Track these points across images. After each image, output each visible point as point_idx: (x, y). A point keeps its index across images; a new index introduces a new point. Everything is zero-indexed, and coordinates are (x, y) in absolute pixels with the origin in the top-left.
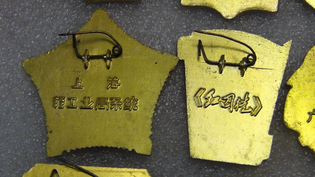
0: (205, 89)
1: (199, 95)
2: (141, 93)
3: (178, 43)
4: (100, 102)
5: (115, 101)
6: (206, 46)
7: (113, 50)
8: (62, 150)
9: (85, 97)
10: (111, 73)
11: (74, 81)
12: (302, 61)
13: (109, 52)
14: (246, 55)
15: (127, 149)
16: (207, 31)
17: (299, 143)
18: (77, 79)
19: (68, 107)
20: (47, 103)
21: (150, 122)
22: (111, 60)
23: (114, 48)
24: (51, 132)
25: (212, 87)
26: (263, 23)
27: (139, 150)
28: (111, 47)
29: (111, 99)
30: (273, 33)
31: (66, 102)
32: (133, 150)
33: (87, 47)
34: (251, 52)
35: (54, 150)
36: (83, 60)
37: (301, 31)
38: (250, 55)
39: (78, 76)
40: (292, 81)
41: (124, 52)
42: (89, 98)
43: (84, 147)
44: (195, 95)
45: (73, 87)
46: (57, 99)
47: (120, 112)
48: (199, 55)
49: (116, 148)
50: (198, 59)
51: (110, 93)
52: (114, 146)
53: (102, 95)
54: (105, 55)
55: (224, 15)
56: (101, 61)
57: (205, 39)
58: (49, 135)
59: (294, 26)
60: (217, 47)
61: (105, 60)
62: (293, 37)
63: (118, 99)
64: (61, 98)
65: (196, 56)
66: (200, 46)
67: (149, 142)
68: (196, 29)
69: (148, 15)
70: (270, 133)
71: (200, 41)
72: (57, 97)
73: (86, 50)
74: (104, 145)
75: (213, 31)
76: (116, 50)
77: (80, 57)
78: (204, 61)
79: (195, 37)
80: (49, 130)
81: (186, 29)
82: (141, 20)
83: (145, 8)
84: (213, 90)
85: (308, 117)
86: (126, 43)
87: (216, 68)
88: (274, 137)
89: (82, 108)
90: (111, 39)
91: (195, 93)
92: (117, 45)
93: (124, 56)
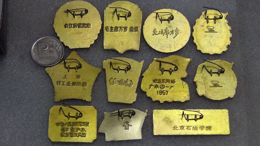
0: (113, 78)
1: (111, 80)
2: (88, 81)
3: (103, 63)
4: (74, 84)
5: (79, 83)
6: (113, 64)
7: (79, 66)
8: (60, 99)
9: (68, 82)
10: (78, 74)
11: (65, 76)
12: (148, 68)
13: (77, 66)
14: (127, 66)
15: (83, 100)
16: (113, 58)
17: (146, 96)
18: (66, 75)
19: (62, 85)
20: (55, 83)
21: (91, 91)
22: (78, 69)
23: (79, 65)
24: (56, 93)
25: (115, 78)
26: (134, 55)
27: (87, 100)
28: (78, 65)
29: (78, 83)
30: (138, 58)
31: (62, 83)
32: (85, 100)
33: (69, 64)
34: (129, 65)
35: (57, 99)
36: (68, 69)
37: (148, 57)
38: (129, 66)
39: (65, 74)
40: (144, 75)
41: (82, 67)
42: (70, 82)
43: (68, 98)
44: (109, 81)
45: (64, 78)
46: (58, 82)
47: (80, 87)
48: (111, 67)
49: (79, 99)
50: (110, 68)
51: (77, 80)
52: (78, 98)
53: (74, 81)
54: (76, 67)
55: (119, 52)
56: (74, 70)
57: (112, 61)
58: (55, 94)
59: (146, 56)
60: (117, 64)
61: (76, 69)
62: (145, 59)
63: (80, 83)
64: (60, 82)
65: (109, 67)
66: (111, 64)
67: (90, 97)
68: (110, 57)
69: (92, 53)
70: (136, 92)
71: (111, 62)
72: (58, 81)
73: (69, 66)
74: (75, 98)
75: (116, 58)
76: (80, 66)
77: (66, 68)
78: (112, 69)
79: (109, 60)
80: (55, 92)
81: (106, 58)
82: (90, 55)
83: (91, 51)
84: (116, 79)
85: (149, 87)
86: (83, 63)
87: (116, 71)
88: (137, 94)
89: (67, 85)
90: (78, 62)
91: (109, 80)
92: (80, 64)
93: (82, 68)
